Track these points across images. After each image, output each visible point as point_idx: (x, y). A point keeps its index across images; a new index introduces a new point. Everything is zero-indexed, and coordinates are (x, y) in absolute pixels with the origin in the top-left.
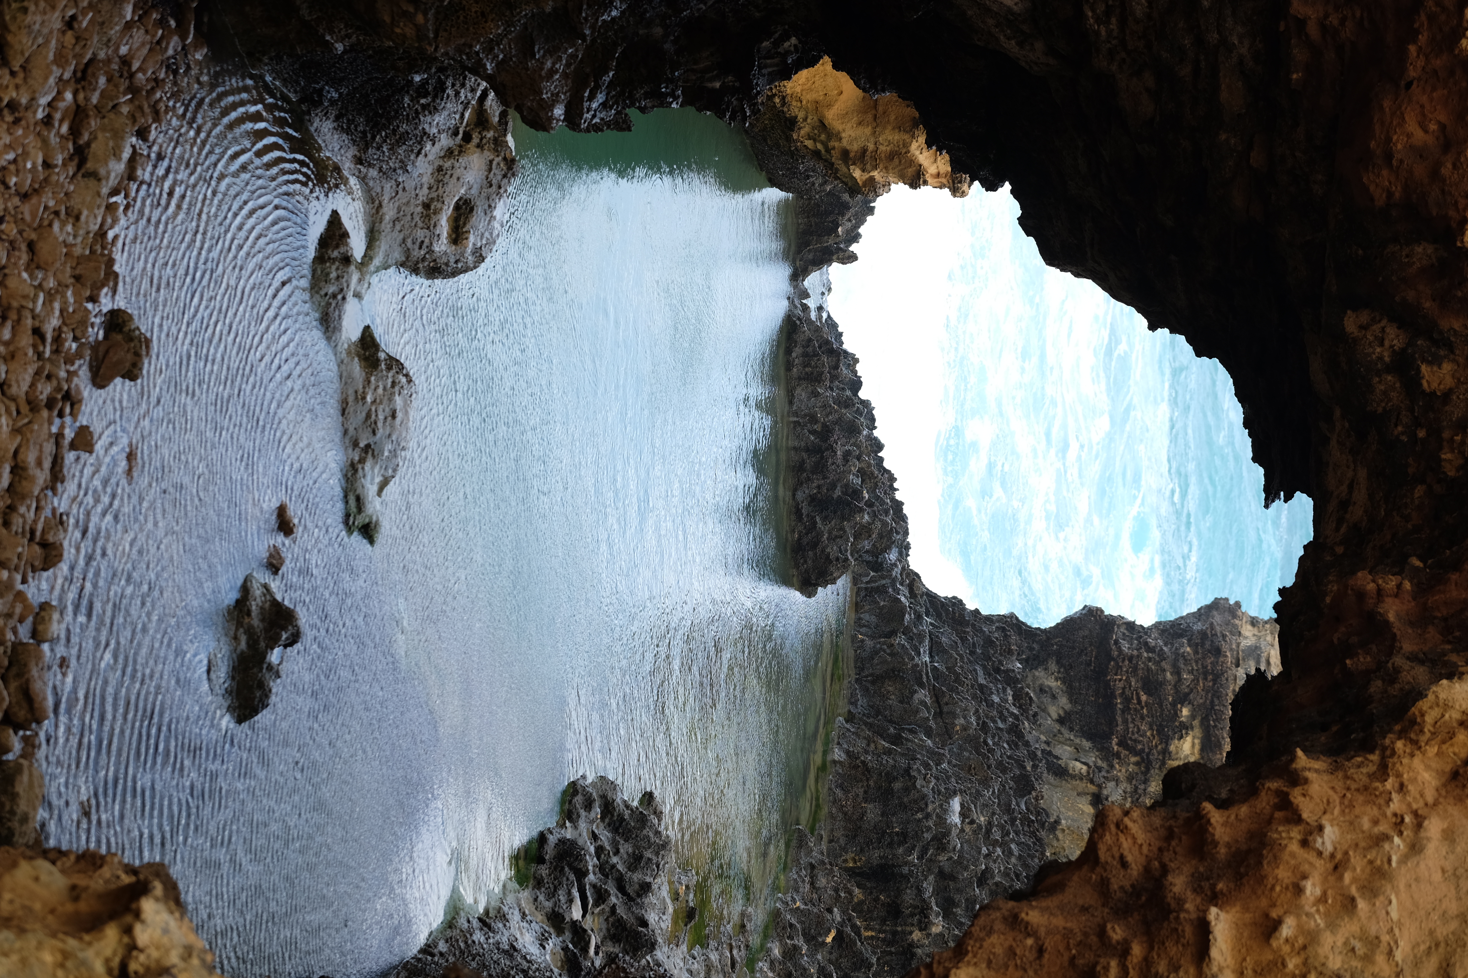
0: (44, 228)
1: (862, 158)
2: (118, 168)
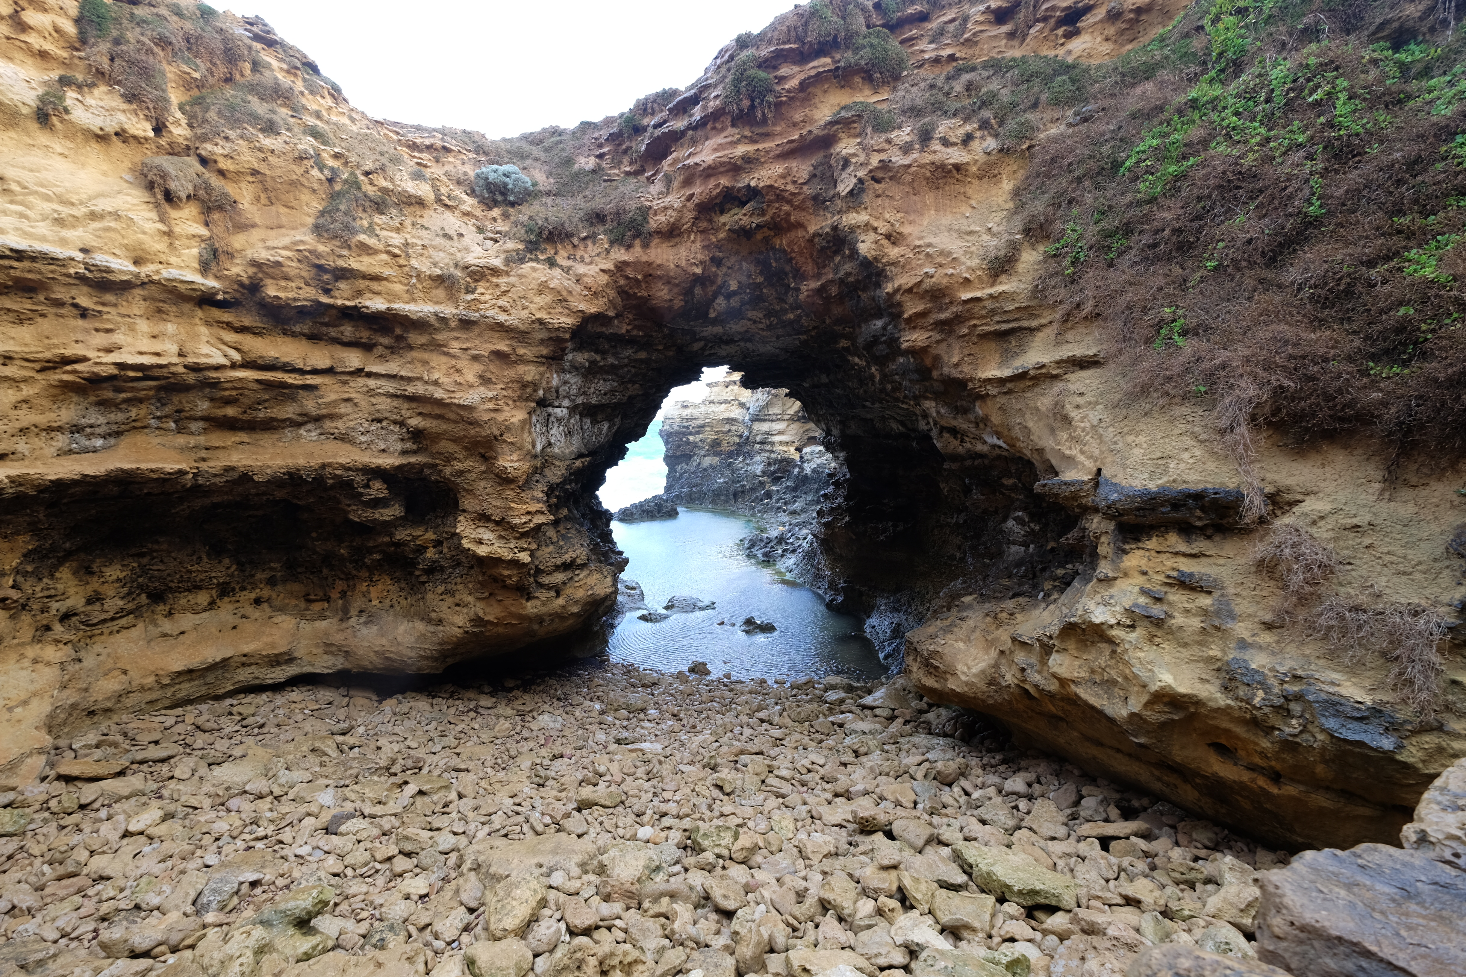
2: (651, 674)
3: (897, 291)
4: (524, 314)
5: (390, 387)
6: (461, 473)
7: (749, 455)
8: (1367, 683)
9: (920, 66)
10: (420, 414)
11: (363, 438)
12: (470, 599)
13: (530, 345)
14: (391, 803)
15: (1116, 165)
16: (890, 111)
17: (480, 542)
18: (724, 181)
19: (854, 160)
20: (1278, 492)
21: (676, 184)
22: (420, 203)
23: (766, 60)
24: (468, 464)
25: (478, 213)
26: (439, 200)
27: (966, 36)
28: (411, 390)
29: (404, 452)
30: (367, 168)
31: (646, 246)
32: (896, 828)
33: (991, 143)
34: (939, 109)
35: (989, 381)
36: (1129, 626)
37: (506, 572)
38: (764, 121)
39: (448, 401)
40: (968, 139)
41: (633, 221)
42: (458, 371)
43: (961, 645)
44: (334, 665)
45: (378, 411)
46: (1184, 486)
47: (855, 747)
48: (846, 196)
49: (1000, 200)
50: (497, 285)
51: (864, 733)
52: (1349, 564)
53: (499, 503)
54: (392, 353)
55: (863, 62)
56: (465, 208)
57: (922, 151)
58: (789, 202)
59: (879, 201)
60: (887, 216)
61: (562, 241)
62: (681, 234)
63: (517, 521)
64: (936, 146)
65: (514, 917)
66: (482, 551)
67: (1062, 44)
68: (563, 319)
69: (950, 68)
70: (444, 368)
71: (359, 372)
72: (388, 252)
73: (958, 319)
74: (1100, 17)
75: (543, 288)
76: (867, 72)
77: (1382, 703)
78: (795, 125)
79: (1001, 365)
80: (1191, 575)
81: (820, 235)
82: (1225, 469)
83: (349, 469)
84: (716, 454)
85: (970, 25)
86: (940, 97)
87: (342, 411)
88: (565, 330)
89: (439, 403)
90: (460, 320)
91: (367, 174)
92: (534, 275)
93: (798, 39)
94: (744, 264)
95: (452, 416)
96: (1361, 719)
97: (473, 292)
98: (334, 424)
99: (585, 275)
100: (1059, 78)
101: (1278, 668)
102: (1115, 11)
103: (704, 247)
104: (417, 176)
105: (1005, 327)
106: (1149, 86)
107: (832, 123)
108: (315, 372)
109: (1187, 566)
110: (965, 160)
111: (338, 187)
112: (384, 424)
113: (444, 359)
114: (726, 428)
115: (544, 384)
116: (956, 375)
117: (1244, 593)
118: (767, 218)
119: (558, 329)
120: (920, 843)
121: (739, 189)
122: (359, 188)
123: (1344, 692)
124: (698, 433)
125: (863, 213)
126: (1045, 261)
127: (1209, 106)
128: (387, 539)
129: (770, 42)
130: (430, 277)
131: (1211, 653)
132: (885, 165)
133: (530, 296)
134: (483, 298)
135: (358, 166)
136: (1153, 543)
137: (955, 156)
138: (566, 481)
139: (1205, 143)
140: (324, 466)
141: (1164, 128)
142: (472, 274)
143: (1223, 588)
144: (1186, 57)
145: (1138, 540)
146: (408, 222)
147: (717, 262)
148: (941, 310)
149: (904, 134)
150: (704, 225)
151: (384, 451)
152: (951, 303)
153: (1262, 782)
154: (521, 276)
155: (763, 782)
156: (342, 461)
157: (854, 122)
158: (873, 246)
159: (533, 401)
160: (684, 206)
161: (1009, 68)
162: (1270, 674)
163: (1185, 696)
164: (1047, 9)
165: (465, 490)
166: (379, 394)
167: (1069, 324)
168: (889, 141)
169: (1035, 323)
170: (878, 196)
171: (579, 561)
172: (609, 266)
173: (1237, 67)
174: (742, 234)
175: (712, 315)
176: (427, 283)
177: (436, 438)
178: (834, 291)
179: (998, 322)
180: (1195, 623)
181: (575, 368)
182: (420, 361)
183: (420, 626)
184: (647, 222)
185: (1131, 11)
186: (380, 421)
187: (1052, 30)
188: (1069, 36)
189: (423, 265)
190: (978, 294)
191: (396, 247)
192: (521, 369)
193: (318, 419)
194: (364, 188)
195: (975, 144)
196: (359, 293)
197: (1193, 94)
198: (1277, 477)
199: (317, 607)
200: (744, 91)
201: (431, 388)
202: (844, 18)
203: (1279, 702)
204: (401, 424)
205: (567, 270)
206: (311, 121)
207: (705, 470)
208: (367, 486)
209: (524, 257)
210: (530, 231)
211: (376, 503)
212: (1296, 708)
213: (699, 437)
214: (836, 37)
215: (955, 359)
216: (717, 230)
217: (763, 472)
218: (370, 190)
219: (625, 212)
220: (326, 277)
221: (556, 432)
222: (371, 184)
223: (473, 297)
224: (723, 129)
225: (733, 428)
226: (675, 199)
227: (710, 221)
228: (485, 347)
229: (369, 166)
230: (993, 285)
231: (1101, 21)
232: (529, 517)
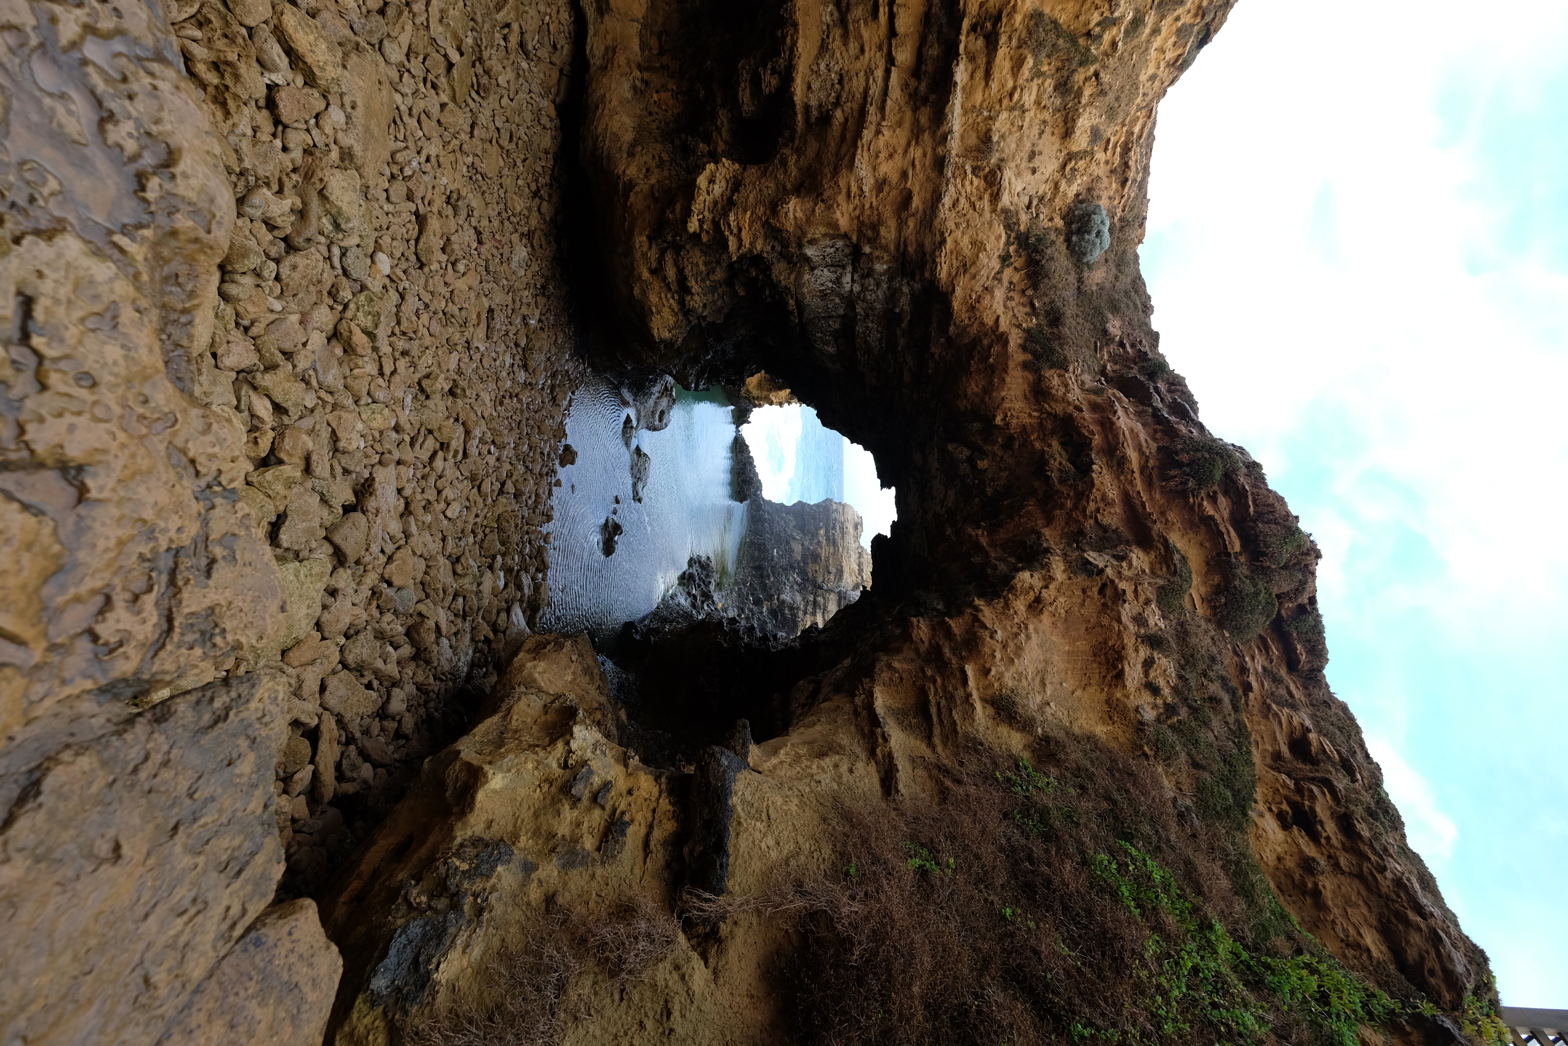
0: (543, 421)
1: (758, 398)
2: (565, 403)
3: (977, 609)
4: (951, 225)
5: (875, 90)
6: (784, 163)
7: (802, 589)
8: (462, 984)
9: (1236, 653)
10: (846, 120)
11: (822, 66)
12: (653, 181)
13: (918, 233)
14: (441, 29)
15: (1129, 837)
16: (1182, 607)
17: (712, 181)
18: (1097, 440)
19: (1124, 564)
20: (719, 941)
21: (1093, 397)
22: (1067, 133)
23: (1234, 482)
24: (794, 171)
25: (1058, 202)
26: (1071, 157)
27: (1274, 706)
28: (872, 109)
29: (807, 108)
30: (1102, 75)
31: (1025, 366)
32: (357, 516)
33: (1149, 715)
34: (1187, 663)
35: (870, 695)
36: (566, 762)
37: (678, 207)
38: (1165, 478)
39: (859, 144)
40: (1154, 690)
41: (1052, 351)
42: (891, 156)
43: (569, 678)
44: (593, 56)
45: (851, 79)
46: (733, 834)
47: (463, 560)
48: (1083, 558)
49: (1082, 721)
50: (981, 198)
51: (479, 585)
52: (622, 999)
53: (751, 199)
54: (910, 95)
55: (1237, 583)
56: (1063, 185)
57: (1137, 636)
58: (1075, 507)
59: (1078, 593)
60: (1062, 600)
61: (1029, 276)
62: (1038, 402)
63: (732, 217)
64: (1144, 652)
65: (296, 30)
66: (702, 181)
67: (1270, 810)
68: (945, 268)
69: (1234, 683)
70: (894, 141)
71: (890, 61)
72: (1015, 88)
73: (942, 665)
74: (1306, 850)
75: (978, 246)
76: (1226, 588)
77: (434, 994)
78: (1163, 513)
79: (889, 709)
80: (623, 833)
81: (1039, 538)
82: (751, 880)
83: (792, 51)
84: (804, 557)
85: (1286, 710)
86: (1202, 666)
87: (851, 45)
88: (933, 270)
89: (858, 135)
90: (943, 158)
91: (1096, 75)
92: (992, 238)
93: (1259, 515)
94: (1005, 474)
95: (844, 150)
96: (416, 963)
97: (973, 172)
98: (837, 37)
99: (993, 297)
100: (1229, 794)
101: (495, 895)
102: (1314, 865)
103: (1024, 427)
104: (1095, 134)
105: (933, 711)
106: (1224, 883)
107: (1166, 543)
108: (892, 17)
109: (634, 834)
110: (1129, 683)
111: (1082, 41)
112: (837, 86)
113: (903, 142)
114: (833, 569)
115: (877, 253)
116: (878, 666)
117: (594, 884)
118: (1058, 486)
119: (934, 262)
120: (338, 539)
121: (1089, 456)
122: (1081, 64)
123: (454, 955)
124: (828, 539)
125: (1064, 576)
126: (1010, 756)
127: (1203, 942)
128: (719, 101)
129: (1254, 486)
130: (990, 130)
131: (523, 839)
132: (1119, 596)
133: (970, 232)
134: (967, 183)
135: (1105, 67)
136: (665, 804)
137: (1133, 674)
138: (774, 285)
139: (1158, 928)
140: (795, 25)
141: (1175, 891)
142: (992, 173)
143: (603, 863)
144: (1263, 930)
145: (670, 792)
146: (1046, 116)
147: (1008, 445)
148: (953, 650)
149: (1155, 619)
150: (1049, 425)
151: (809, 87)
152: (962, 658)
153: (356, 885)
154: (990, 223)
155: (430, 432)
156: (800, 43)
157: (1168, 568)
158: (1027, 585)
159: (858, 239)
160: (1069, 403)
161: (1239, 746)
162: (488, 885)
163: (473, 798)
164: (1311, 791)
165: (767, 169)
166: (867, 80)
167: (935, 772)
168: (1147, 602)
169: (937, 740)
170: (1084, 591)
171: (688, 298)
172: (1004, 326)
173: (1256, 984)
174: (1040, 462)
175: (950, 447)
176: (983, 128)
177: (822, 138)
178: (977, 559)
179: (938, 704)
180: (563, 829)
181: (892, 296)
182: (901, 119)
183: (628, 137)
184: (1051, 368)
185: (1316, 884)
186: (840, 82)
187: (1287, 798)
188: (1281, 817)
189: (1002, 123)
190: (971, 683)
191: (1021, 96)
192: (892, 223)
193: (843, 22)
194: (1081, 70)
195: (1146, 698)
196: (972, 59)
197: (1219, 927)
198: (739, 940)
199: (654, 42)
200: (1199, 455)
201: (873, 128)
202: (1285, 567)
203: (452, 883)
204: (837, 104)
205: (998, 277)
206: (1150, 19)
207: (788, 543)
208: (773, 72)
209: (1012, 230)
210: (1039, 240)
211: (756, 82)
212: (441, 904)
213: (823, 540)
214: (1265, 554)
215: (896, 665)
216: (1043, 440)
217: (783, 602)
218: (1079, 77)
219: (1061, 345)
220: (989, 25)
221: (825, 275)
222: (1086, 79)
223: (969, 171)
224: (1155, 439)
225: (832, 577)
226: (1076, 395)
227: (1053, 433)
228: (916, 184)
229: (1105, 77)
230: (983, 700)
231: (1301, 851)
232: (735, 231)
